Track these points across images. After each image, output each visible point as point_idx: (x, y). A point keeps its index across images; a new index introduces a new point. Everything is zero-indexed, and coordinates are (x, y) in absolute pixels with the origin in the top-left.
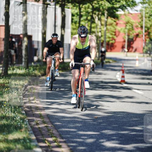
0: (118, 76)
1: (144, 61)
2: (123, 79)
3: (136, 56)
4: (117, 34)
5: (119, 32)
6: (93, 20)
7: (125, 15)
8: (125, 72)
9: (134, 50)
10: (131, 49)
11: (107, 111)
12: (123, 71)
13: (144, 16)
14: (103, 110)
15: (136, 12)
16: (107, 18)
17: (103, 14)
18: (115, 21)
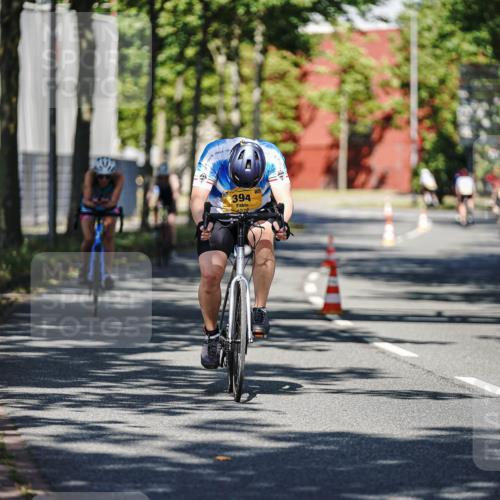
0: (311, 287)
1: (414, 224)
2: (332, 299)
3: (382, 206)
4: (306, 116)
5: (314, 108)
6: (206, 61)
7: (336, 36)
8: (338, 270)
9: (374, 180)
10: (362, 178)
11: (270, 429)
12: (334, 269)
13: (414, 39)
14: (254, 425)
15: (383, 26)
16: (264, 52)
17: (248, 35)
18: (297, 65)
